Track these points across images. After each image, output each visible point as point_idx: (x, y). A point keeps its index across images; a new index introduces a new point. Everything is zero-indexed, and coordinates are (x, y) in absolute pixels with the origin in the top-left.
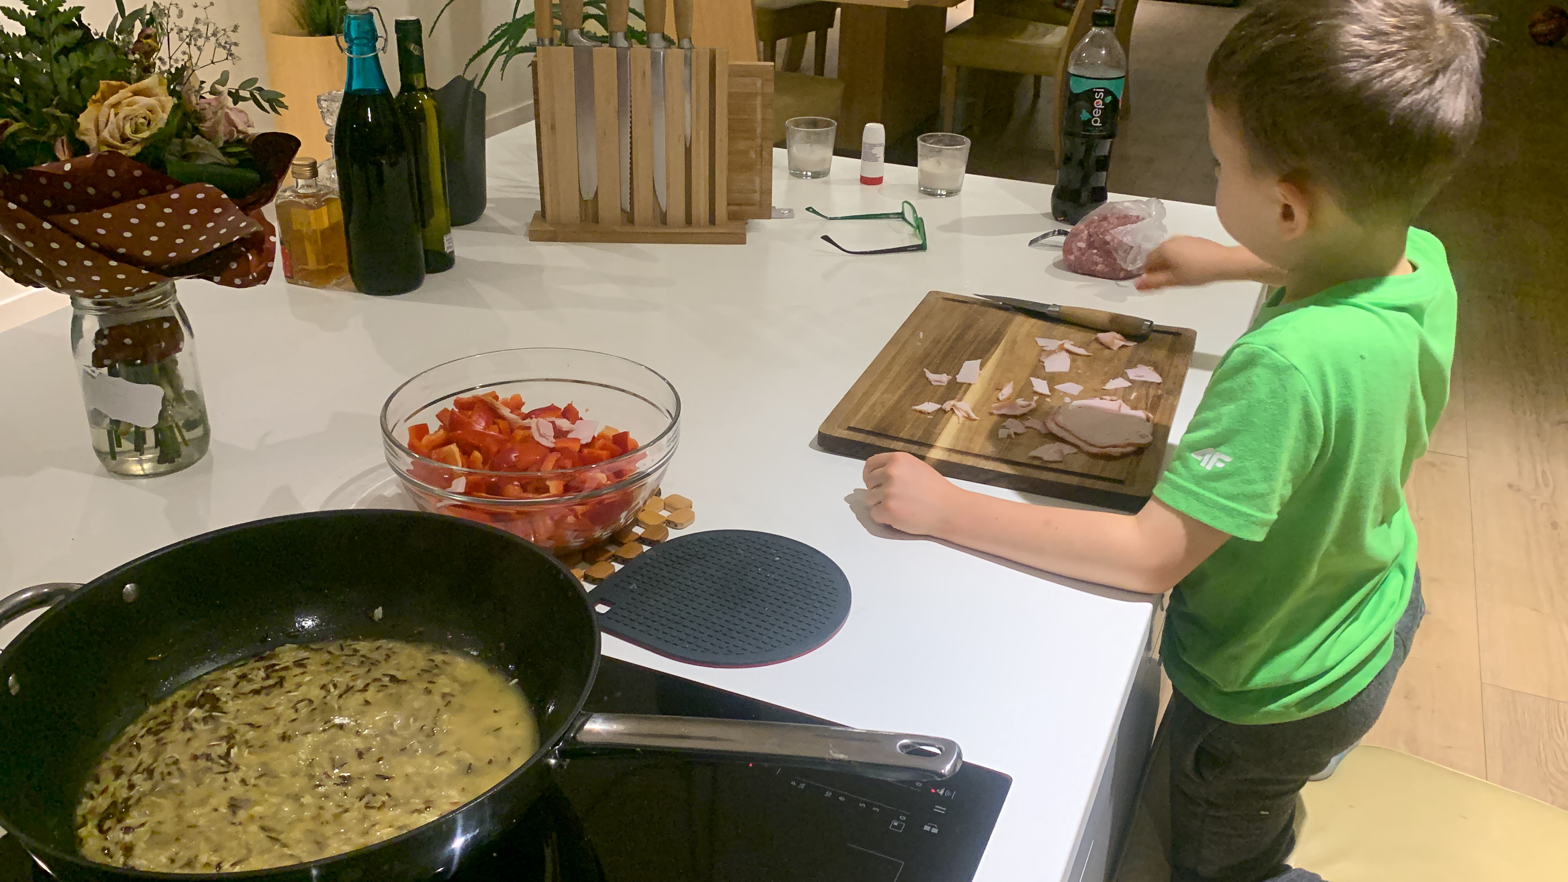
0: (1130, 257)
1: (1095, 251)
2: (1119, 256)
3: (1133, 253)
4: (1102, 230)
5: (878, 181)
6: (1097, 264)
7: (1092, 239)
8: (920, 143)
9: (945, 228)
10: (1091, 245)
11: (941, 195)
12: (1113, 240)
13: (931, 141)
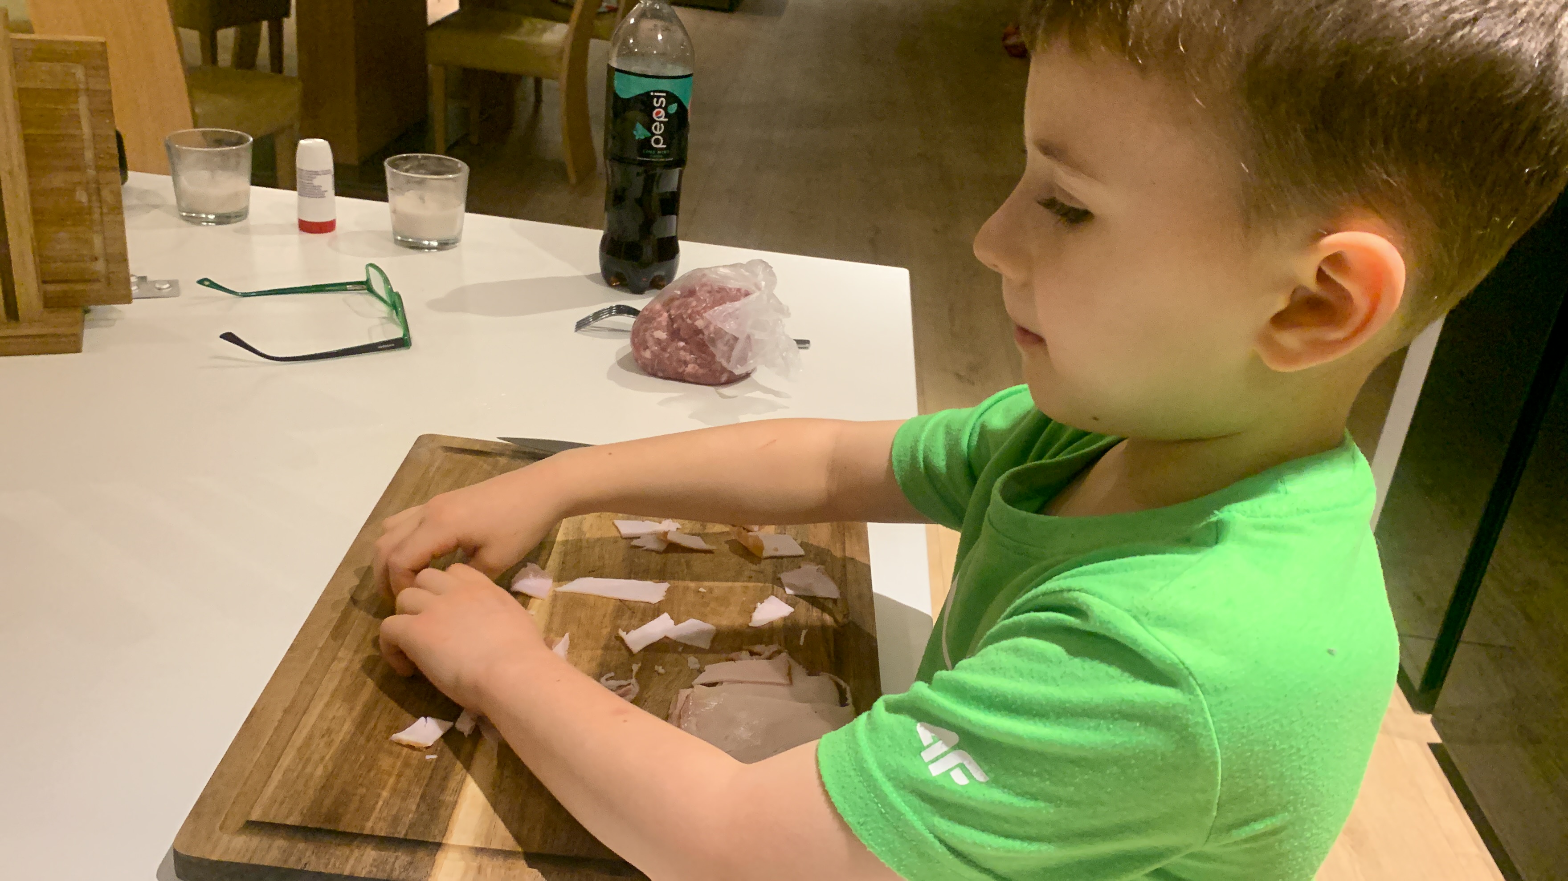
0: (735, 353)
1: (682, 344)
2: (719, 350)
3: (739, 347)
4: (689, 311)
5: (327, 227)
6: (686, 363)
7: (675, 326)
8: (389, 170)
9: (436, 305)
10: (675, 335)
11: (430, 248)
12: (707, 327)
13: (408, 167)
